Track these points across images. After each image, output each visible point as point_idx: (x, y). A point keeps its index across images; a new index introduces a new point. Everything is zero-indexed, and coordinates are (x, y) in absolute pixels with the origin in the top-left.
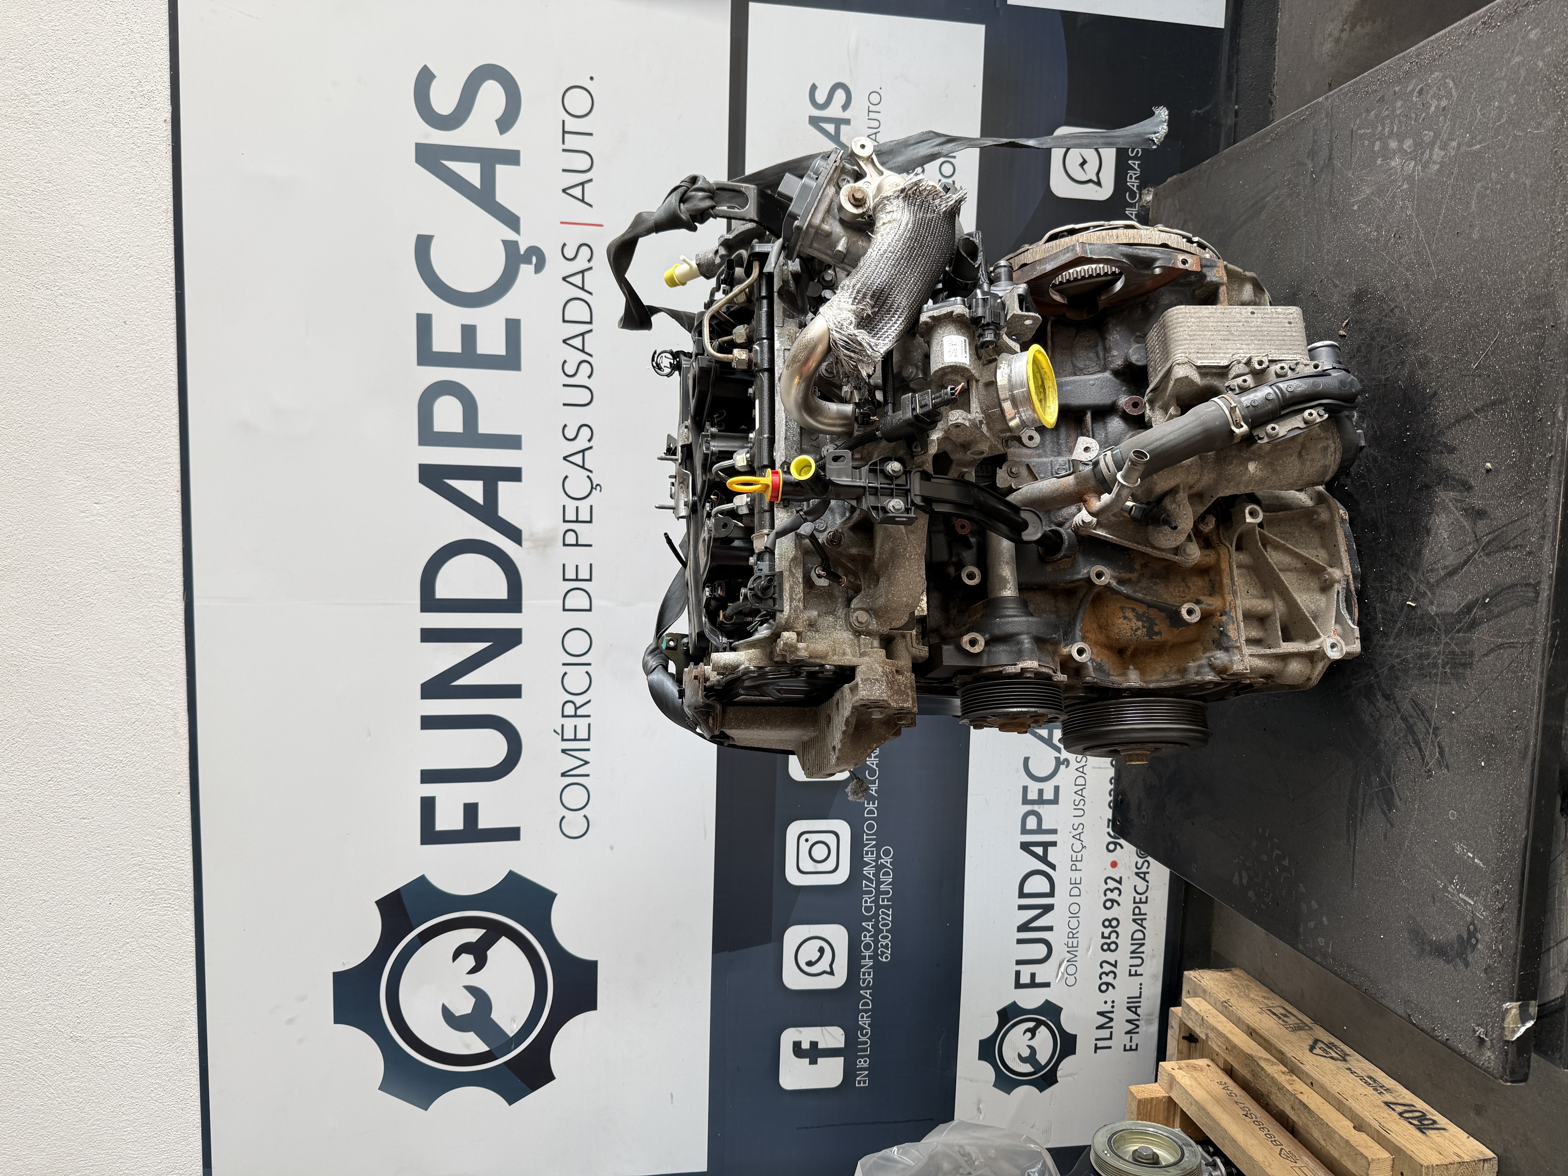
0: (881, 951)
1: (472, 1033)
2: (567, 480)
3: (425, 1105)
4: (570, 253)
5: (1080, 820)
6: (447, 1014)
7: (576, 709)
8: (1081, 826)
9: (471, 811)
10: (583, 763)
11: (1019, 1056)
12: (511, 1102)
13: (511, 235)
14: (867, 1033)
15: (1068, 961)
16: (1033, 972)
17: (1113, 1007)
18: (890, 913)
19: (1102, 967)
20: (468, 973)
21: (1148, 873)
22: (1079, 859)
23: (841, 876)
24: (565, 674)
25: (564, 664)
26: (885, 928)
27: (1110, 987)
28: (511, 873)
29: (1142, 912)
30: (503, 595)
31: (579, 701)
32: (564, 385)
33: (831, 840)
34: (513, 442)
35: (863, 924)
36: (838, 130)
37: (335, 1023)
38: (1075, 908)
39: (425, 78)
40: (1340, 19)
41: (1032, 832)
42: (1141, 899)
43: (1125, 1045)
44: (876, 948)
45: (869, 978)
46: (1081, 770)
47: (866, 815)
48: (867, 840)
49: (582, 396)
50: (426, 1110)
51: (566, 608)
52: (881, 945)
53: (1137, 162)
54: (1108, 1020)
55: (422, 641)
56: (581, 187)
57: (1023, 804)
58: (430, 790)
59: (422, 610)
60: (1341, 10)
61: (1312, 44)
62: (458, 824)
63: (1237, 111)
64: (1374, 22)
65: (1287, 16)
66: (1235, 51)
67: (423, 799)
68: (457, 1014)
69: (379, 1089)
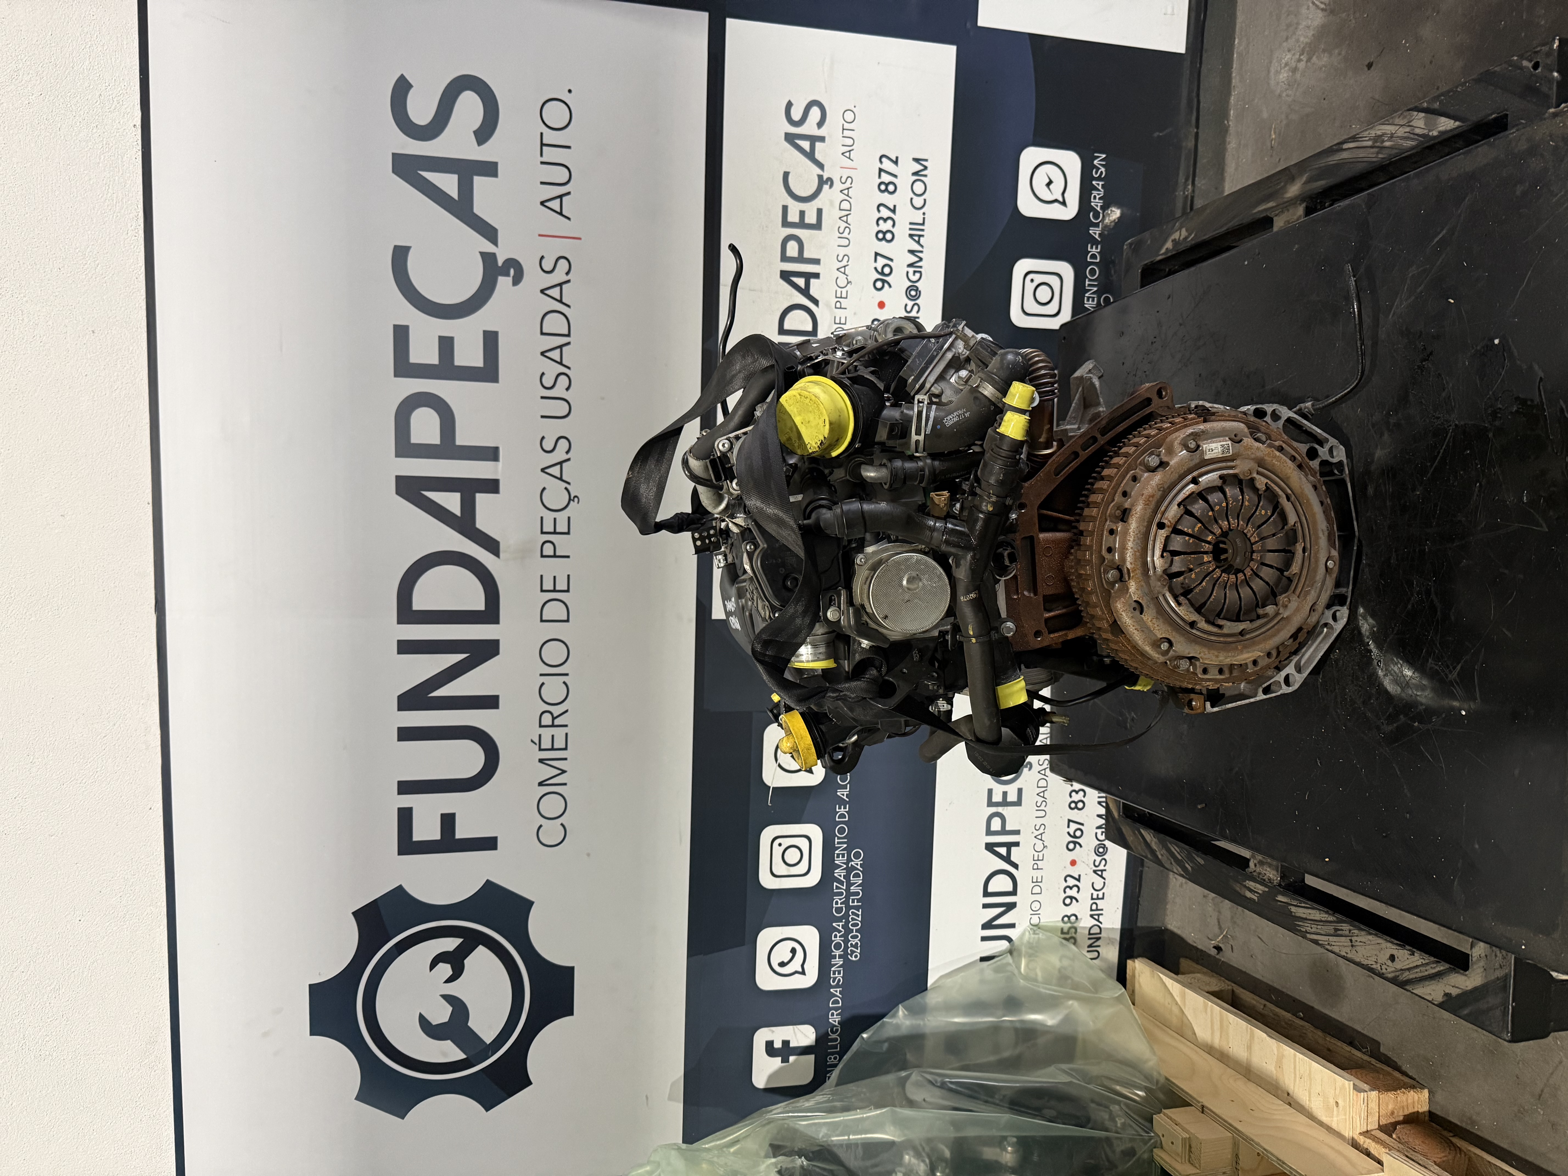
0: (851, 950)
1: (449, 1042)
2: (545, 492)
3: (401, 1114)
4: (548, 266)
5: (1041, 821)
6: (424, 1022)
7: (554, 718)
8: (1043, 827)
9: (448, 821)
10: (560, 772)
12: (487, 1110)
13: (489, 247)
14: (838, 1030)
18: (860, 913)
20: (446, 982)
21: (1105, 870)
22: (1041, 858)
23: (813, 879)
24: (543, 684)
25: (541, 675)
26: (854, 928)
28: (488, 883)
29: (1099, 908)
30: (480, 606)
31: (556, 711)
32: (542, 398)
33: (803, 843)
34: (492, 454)
35: (834, 924)
36: (813, 147)
37: (311, 1034)
38: (1036, 906)
39: (402, 88)
40: (1297, 50)
41: (996, 833)
42: (1098, 895)
44: (846, 947)
45: (839, 977)
46: (1044, 771)
47: (837, 819)
48: (838, 843)
49: (560, 408)
50: (403, 1118)
51: (544, 618)
52: (851, 944)
53: (1101, 183)
55: (399, 653)
56: (558, 200)
57: (988, 806)
58: (407, 801)
59: (399, 622)
60: (1298, 41)
61: (1269, 72)
62: (435, 834)
63: (1197, 134)
64: (1330, 54)
65: (1245, 43)
66: (1196, 76)
67: (400, 810)
68: (435, 1022)
69: (356, 1099)
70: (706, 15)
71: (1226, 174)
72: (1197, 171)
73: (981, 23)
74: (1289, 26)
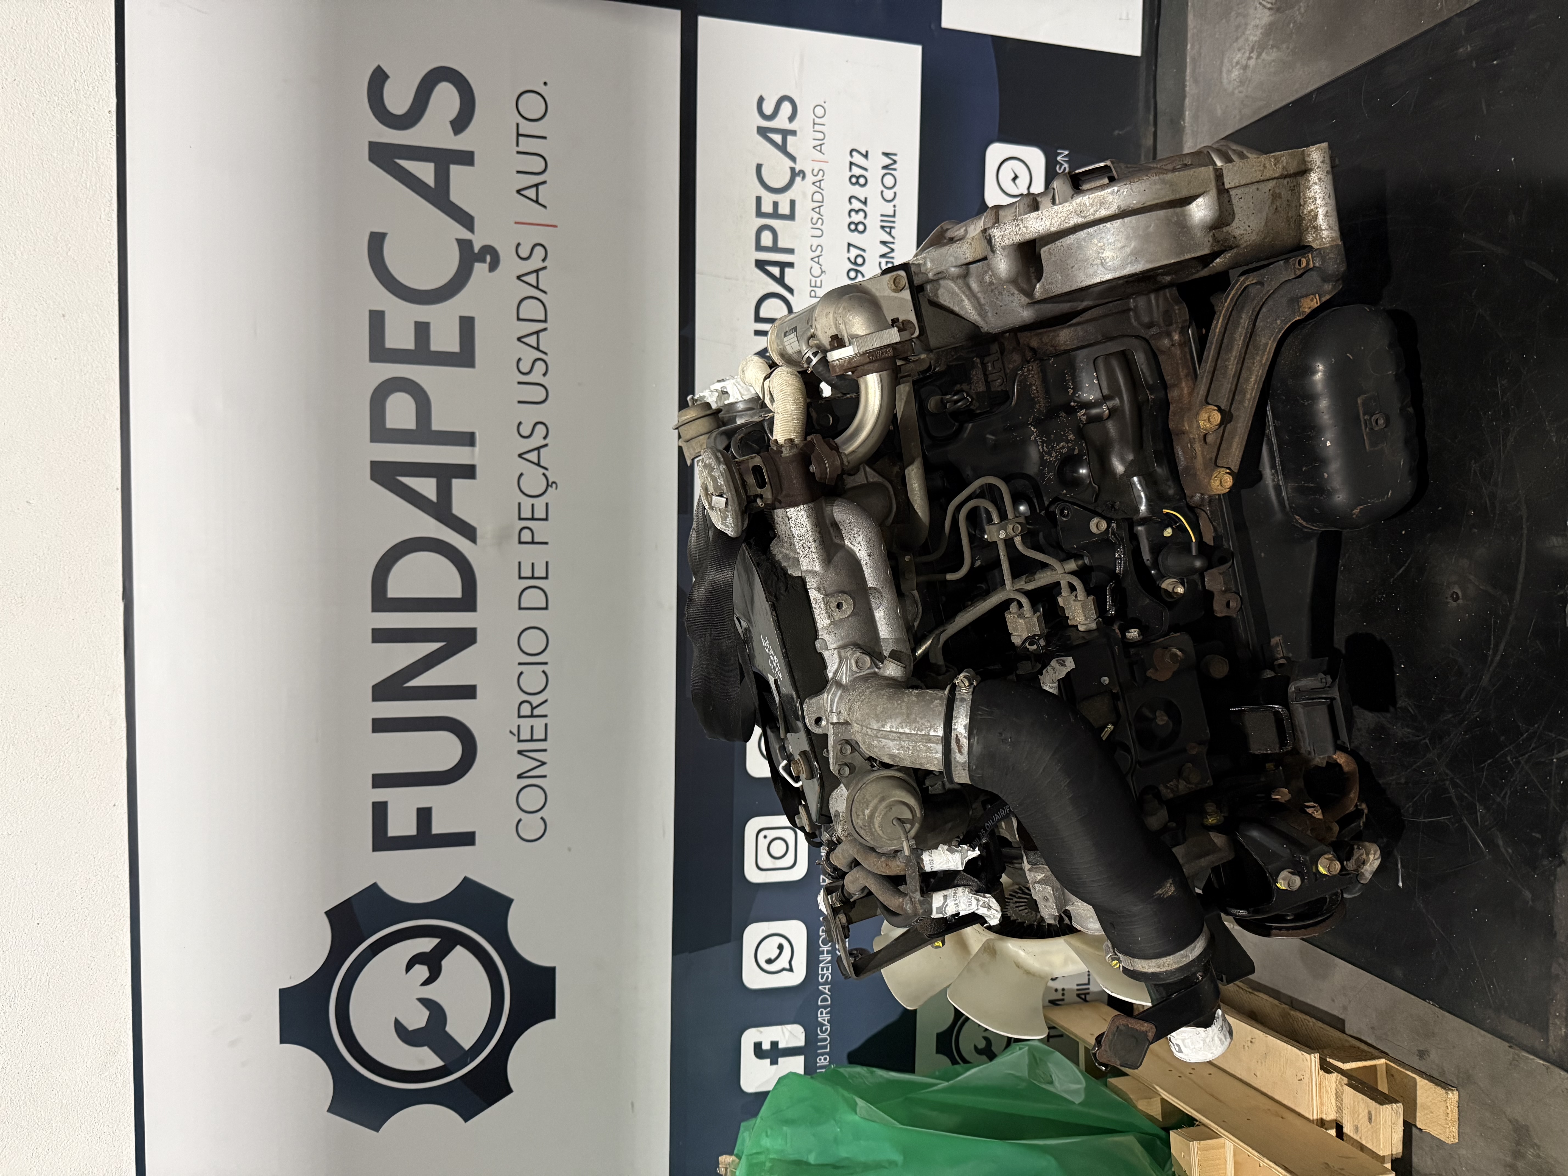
1: (425, 1048)
2: (523, 478)
3: (376, 1127)
4: (524, 253)
6: (400, 1029)
7: (533, 709)
9: (424, 815)
10: (539, 763)
12: (466, 1120)
13: (465, 234)
14: (826, 1030)
17: (1062, 993)
20: (422, 985)
23: (799, 872)
24: (521, 673)
25: (520, 664)
28: (466, 879)
30: (457, 593)
31: (536, 700)
32: (519, 383)
33: (788, 834)
34: (469, 439)
36: (784, 140)
37: (282, 1042)
39: (379, 78)
40: (1247, 49)
45: (828, 973)
49: (538, 394)
50: (378, 1131)
51: (523, 606)
55: (373, 641)
56: (534, 189)
58: (382, 794)
59: (375, 609)
60: (1247, 40)
61: (1221, 72)
62: (411, 829)
63: (1154, 133)
64: (1279, 49)
65: (1197, 47)
66: (1151, 77)
67: (375, 805)
68: (411, 1028)
69: (329, 1110)
70: (678, 13)
73: (945, 24)
74: (1238, 27)
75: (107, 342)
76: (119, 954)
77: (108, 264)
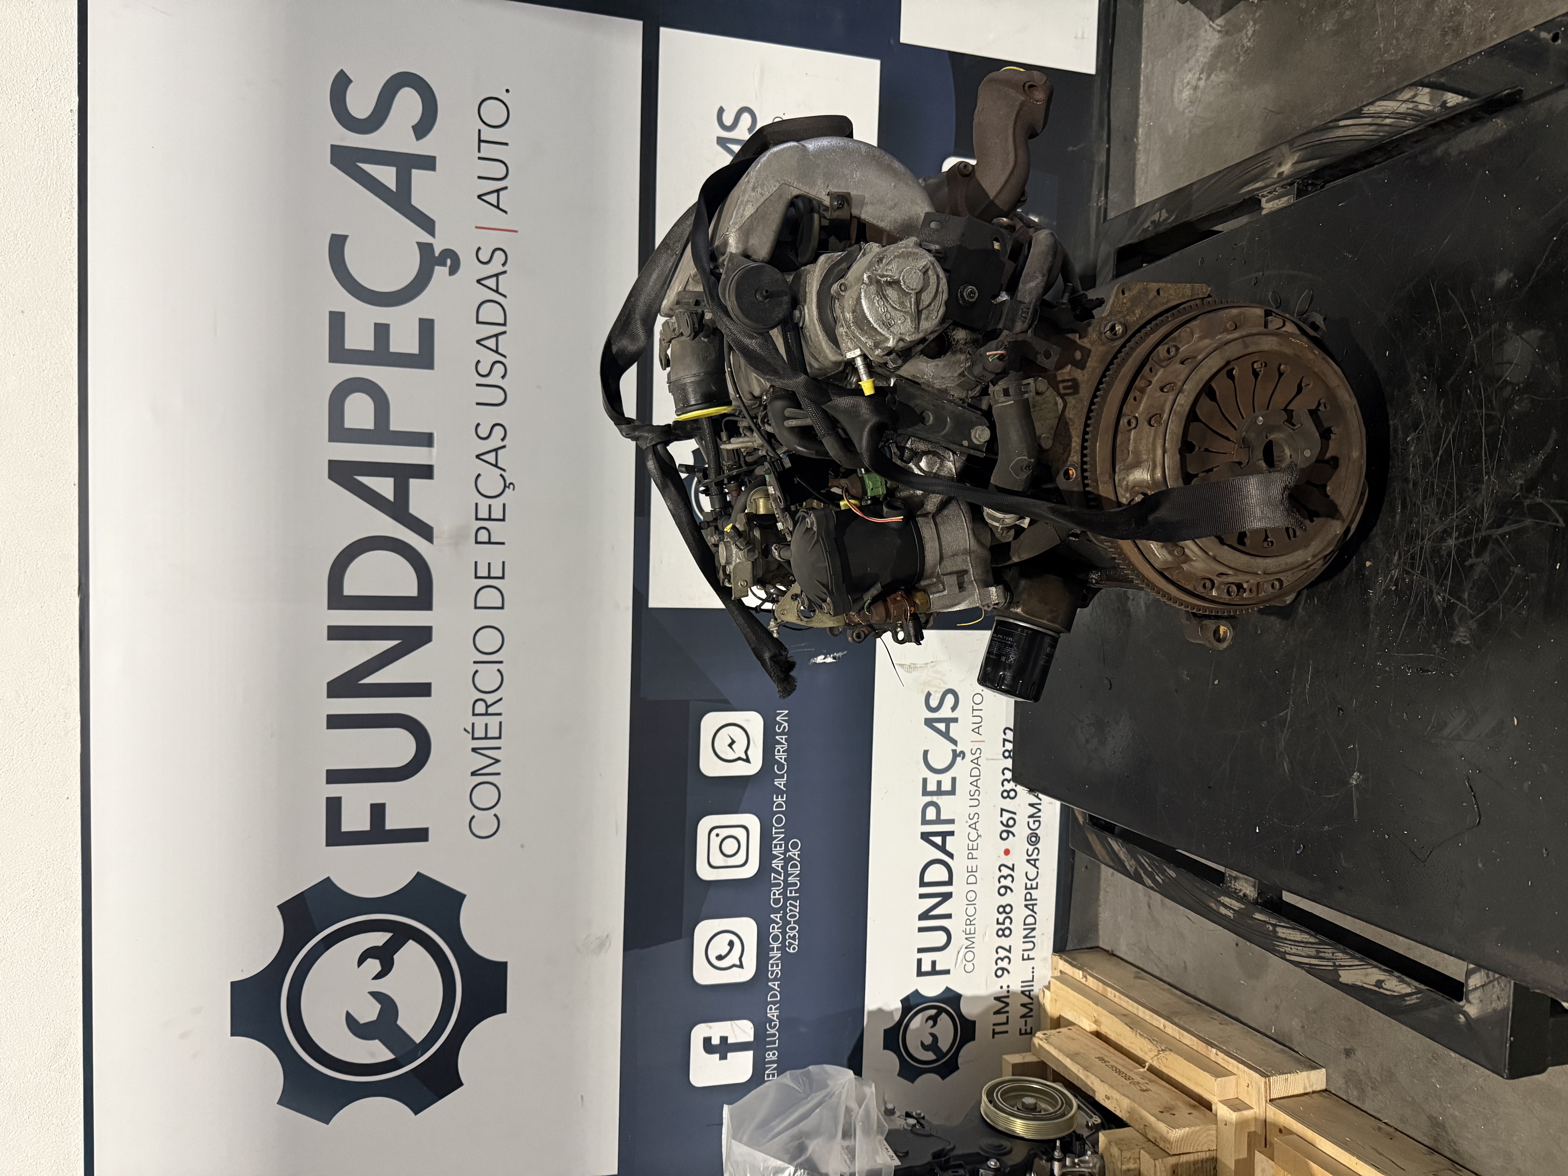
0: (789, 942)
1: (377, 1041)
2: (480, 479)
3: (326, 1119)
4: (484, 257)
5: (975, 810)
6: (351, 1022)
7: (487, 707)
8: (976, 816)
9: (378, 811)
10: (493, 761)
11: (922, 1043)
12: (416, 1113)
13: (426, 238)
14: (775, 1025)
15: (966, 948)
16: (934, 959)
17: (1008, 992)
18: (798, 904)
19: (997, 952)
20: (374, 979)
21: (1038, 859)
22: (975, 847)
23: (751, 870)
24: (476, 671)
25: (475, 662)
26: (792, 920)
27: (1005, 972)
28: (419, 875)
29: (1033, 898)
30: (413, 592)
31: (490, 699)
32: (478, 385)
33: (741, 834)
34: (427, 440)
35: (772, 916)
37: (233, 1034)
38: (971, 896)
39: (341, 83)
40: (1197, 69)
41: (931, 822)
42: (1032, 885)
43: (1020, 1030)
44: (784, 939)
45: (777, 970)
46: (975, 761)
47: (774, 809)
48: (776, 833)
49: (496, 396)
50: (327, 1123)
51: (478, 605)
52: (789, 936)
54: (1003, 1005)
55: (329, 638)
56: (495, 194)
57: (923, 795)
58: (336, 790)
59: (330, 607)
60: (1197, 61)
61: (1172, 91)
62: (364, 825)
63: (1108, 150)
64: (1227, 71)
65: (1150, 66)
66: (1106, 95)
67: (329, 800)
68: (362, 1021)
69: (278, 1103)
70: (640, 24)
71: (1136, 188)
72: (1110, 185)
73: (903, 40)
74: (1190, 48)
75: (66, 339)
76: (70, 947)
77: (68, 262)
